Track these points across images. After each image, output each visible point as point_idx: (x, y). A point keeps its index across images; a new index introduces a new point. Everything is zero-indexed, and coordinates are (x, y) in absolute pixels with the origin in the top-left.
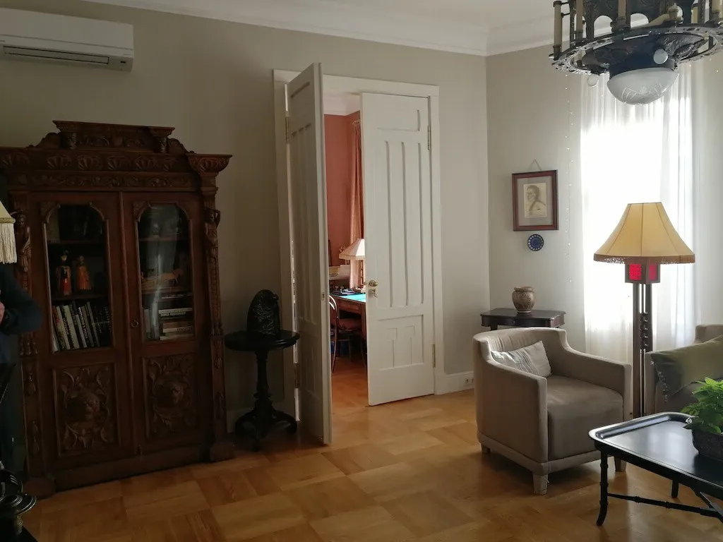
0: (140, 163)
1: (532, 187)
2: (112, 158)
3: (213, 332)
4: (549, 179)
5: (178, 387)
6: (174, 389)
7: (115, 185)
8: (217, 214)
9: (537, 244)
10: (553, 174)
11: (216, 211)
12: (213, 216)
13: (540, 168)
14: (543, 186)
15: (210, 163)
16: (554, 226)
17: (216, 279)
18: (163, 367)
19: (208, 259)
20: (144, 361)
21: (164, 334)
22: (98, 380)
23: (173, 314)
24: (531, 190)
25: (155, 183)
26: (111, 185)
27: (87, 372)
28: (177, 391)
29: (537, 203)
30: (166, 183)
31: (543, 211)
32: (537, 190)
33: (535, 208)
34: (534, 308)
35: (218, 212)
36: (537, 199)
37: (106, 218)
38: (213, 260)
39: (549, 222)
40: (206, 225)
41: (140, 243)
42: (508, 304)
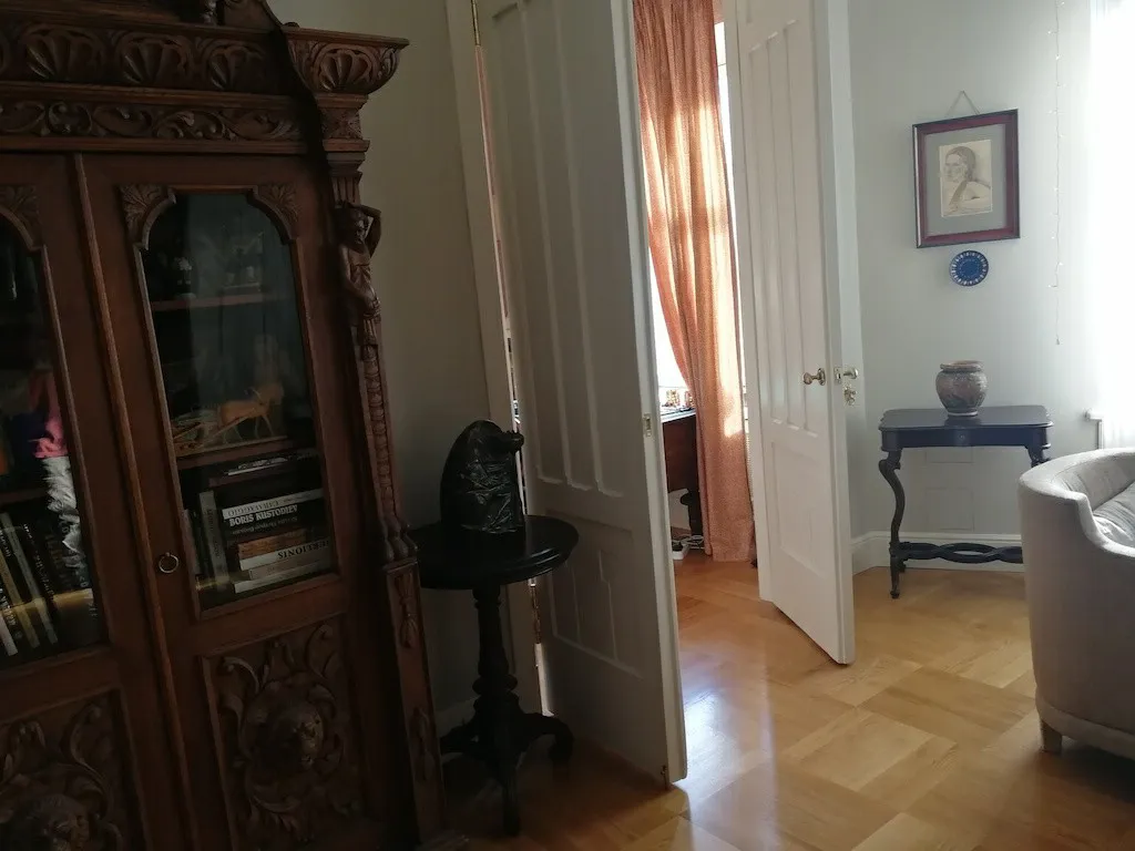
0: (137, 55)
1: (956, 151)
2: (44, 32)
3: (391, 554)
4: (997, 130)
5: (311, 721)
6: (303, 728)
7: (56, 132)
8: (371, 220)
9: (972, 270)
10: (1009, 120)
11: (367, 211)
12: (361, 224)
13: (973, 107)
14: (985, 146)
15: (348, 59)
16: (1011, 229)
17: (382, 406)
18: (260, 673)
19: (357, 350)
20: (207, 666)
21: (246, 576)
22: (74, 751)
23: (264, 516)
24: (955, 158)
25: (183, 124)
26: (45, 131)
27: (34, 735)
28: (312, 735)
29: (971, 185)
30: (219, 126)
31: (984, 202)
32: (970, 158)
33: (964, 196)
34: (986, 403)
35: (376, 215)
36: (970, 176)
37: (39, 242)
38: (371, 351)
39: (999, 222)
40: (345, 251)
41: (156, 315)
42: (925, 399)
